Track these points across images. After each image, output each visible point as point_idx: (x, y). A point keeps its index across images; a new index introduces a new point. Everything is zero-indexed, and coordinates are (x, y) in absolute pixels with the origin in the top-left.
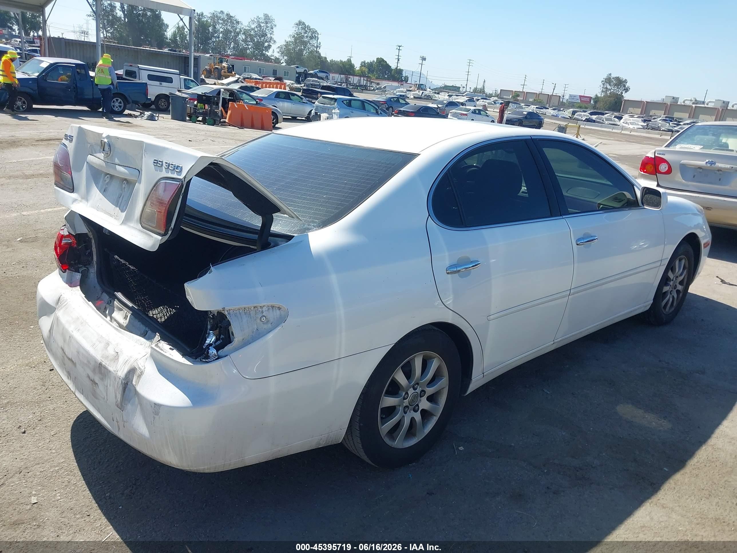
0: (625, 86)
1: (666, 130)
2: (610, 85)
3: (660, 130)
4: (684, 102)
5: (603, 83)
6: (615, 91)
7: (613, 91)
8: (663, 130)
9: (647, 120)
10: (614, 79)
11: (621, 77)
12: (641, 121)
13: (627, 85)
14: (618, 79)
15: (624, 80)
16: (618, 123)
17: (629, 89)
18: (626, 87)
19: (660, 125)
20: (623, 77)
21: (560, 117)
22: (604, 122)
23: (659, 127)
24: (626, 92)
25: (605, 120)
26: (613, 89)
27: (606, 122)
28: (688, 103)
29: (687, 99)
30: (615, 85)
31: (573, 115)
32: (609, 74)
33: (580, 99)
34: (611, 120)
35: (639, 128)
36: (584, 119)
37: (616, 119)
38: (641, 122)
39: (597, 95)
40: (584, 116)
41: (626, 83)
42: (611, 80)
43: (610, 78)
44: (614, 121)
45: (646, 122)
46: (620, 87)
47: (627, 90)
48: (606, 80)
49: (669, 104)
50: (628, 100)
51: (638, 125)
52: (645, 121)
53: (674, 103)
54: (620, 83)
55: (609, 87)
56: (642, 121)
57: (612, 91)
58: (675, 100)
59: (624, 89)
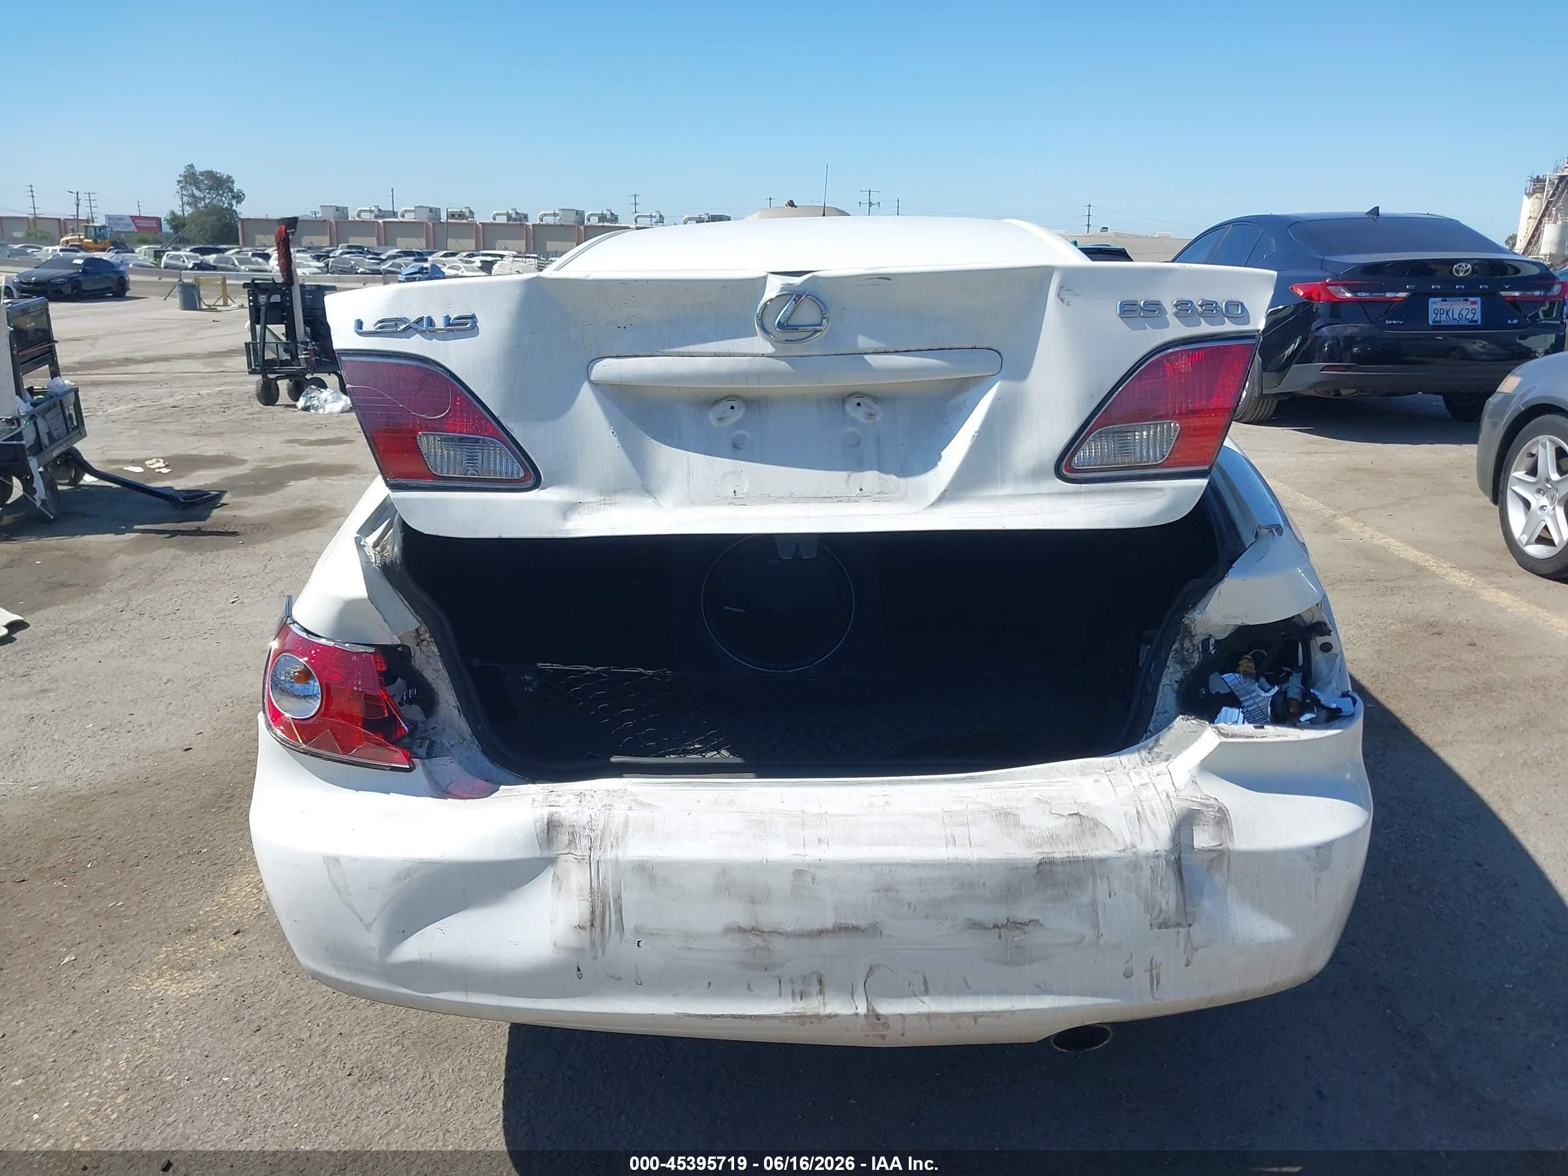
0: (232, 190)
1: (367, 271)
2: (198, 189)
3: (357, 273)
4: (359, 216)
5: (181, 185)
6: (215, 202)
7: (209, 201)
8: (362, 273)
9: (322, 256)
10: (203, 176)
11: (218, 172)
12: (311, 259)
13: (236, 187)
14: (210, 175)
15: (225, 177)
16: (267, 267)
17: (243, 194)
18: (235, 190)
19: (353, 262)
20: (222, 170)
21: (131, 266)
22: (237, 269)
23: (352, 267)
24: (238, 202)
25: (237, 263)
26: (208, 199)
27: (243, 267)
28: (366, 216)
29: (363, 209)
30: (211, 188)
31: (158, 260)
32: (189, 166)
33: (135, 224)
34: (252, 263)
35: (314, 274)
36: (190, 266)
37: (260, 260)
38: (310, 261)
39: (173, 213)
40: (188, 259)
41: (233, 182)
42: (198, 178)
43: (194, 174)
44: (257, 263)
45: (322, 259)
46: (223, 193)
47: (239, 197)
48: (186, 179)
49: (332, 220)
50: (249, 219)
51: (310, 266)
52: (318, 258)
53: (341, 218)
54: (219, 183)
55: (197, 193)
56: (314, 259)
57: (207, 201)
58: (342, 211)
59: (234, 197)
